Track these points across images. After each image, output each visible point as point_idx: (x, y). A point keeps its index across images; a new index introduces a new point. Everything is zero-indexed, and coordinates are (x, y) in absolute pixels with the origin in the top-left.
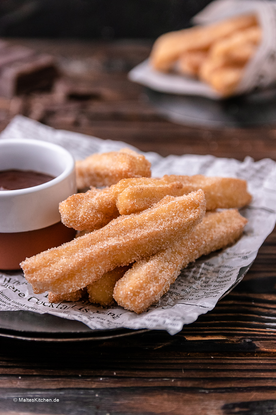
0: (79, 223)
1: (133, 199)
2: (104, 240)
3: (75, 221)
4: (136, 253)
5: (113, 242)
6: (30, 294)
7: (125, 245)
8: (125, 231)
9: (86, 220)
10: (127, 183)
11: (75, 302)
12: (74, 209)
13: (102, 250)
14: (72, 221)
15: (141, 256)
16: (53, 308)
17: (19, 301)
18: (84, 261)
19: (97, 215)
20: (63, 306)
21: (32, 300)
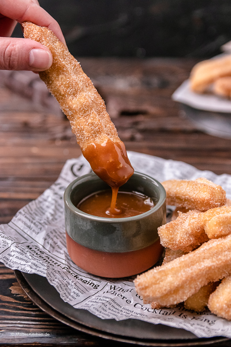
0: (176, 245)
1: (220, 226)
2: (201, 261)
3: (173, 244)
4: (225, 271)
5: (207, 263)
6: (134, 301)
7: (218, 266)
8: (218, 253)
9: (182, 244)
10: (213, 212)
11: (173, 308)
12: (172, 234)
13: (200, 270)
14: (170, 244)
15: (229, 273)
16: (156, 314)
17: (127, 307)
18: (187, 280)
19: (190, 239)
20: (165, 312)
21: (137, 306)
